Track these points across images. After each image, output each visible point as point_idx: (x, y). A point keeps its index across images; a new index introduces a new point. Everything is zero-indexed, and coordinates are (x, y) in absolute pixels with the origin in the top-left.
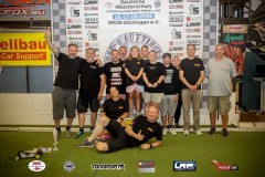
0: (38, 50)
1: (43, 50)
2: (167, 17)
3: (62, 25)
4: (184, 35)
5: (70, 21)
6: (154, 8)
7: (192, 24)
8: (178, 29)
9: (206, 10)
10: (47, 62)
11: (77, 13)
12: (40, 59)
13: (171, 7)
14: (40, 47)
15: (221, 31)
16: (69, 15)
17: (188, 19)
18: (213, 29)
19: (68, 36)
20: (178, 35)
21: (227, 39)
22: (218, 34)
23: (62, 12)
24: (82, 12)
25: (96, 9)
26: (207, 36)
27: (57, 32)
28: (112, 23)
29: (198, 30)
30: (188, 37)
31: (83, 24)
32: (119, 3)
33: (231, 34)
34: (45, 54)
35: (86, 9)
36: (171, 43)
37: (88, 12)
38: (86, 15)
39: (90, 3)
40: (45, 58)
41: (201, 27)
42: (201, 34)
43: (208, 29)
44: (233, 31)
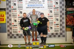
0: (1, 18)
1: (3, 18)
2: (47, 5)
3: (10, 9)
4: (53, 11)
5: (12, 7)
6: (42, 2)
7: (56, 8)
8: (51, 10)
9: (61, 3)
10: (4, 22)
11: (15, 4)
12: (2, 21)
13: (48, 2)
14: (2, 17)
15: (66, 10)
16: (12, 5)
17: (54, 6)
18: (63, 9)
19: (12, 12)
20: (51, 12)
21: (68, 13)
22: (65, 11)
23: (9, 4)
24: (17, 4)
25: (22, 3)
26: (61, 12)
27: (8, 11)
28: (28, 8)
29: (58, 10)
30: (55, 12)
31: (17, 8)
32: (30, 1)
33: (70, 11)
34: (3, 19)
35: (18, 3)
36: (49, 14)
37: (19, 4)
38: (18, 5)
39: (20, 1)
40: (3, 20)
41: (59, 9)
42: (59, 11)
43: (61, 10)
44: (70, 10)
